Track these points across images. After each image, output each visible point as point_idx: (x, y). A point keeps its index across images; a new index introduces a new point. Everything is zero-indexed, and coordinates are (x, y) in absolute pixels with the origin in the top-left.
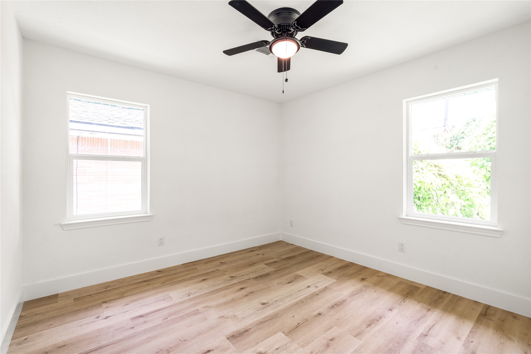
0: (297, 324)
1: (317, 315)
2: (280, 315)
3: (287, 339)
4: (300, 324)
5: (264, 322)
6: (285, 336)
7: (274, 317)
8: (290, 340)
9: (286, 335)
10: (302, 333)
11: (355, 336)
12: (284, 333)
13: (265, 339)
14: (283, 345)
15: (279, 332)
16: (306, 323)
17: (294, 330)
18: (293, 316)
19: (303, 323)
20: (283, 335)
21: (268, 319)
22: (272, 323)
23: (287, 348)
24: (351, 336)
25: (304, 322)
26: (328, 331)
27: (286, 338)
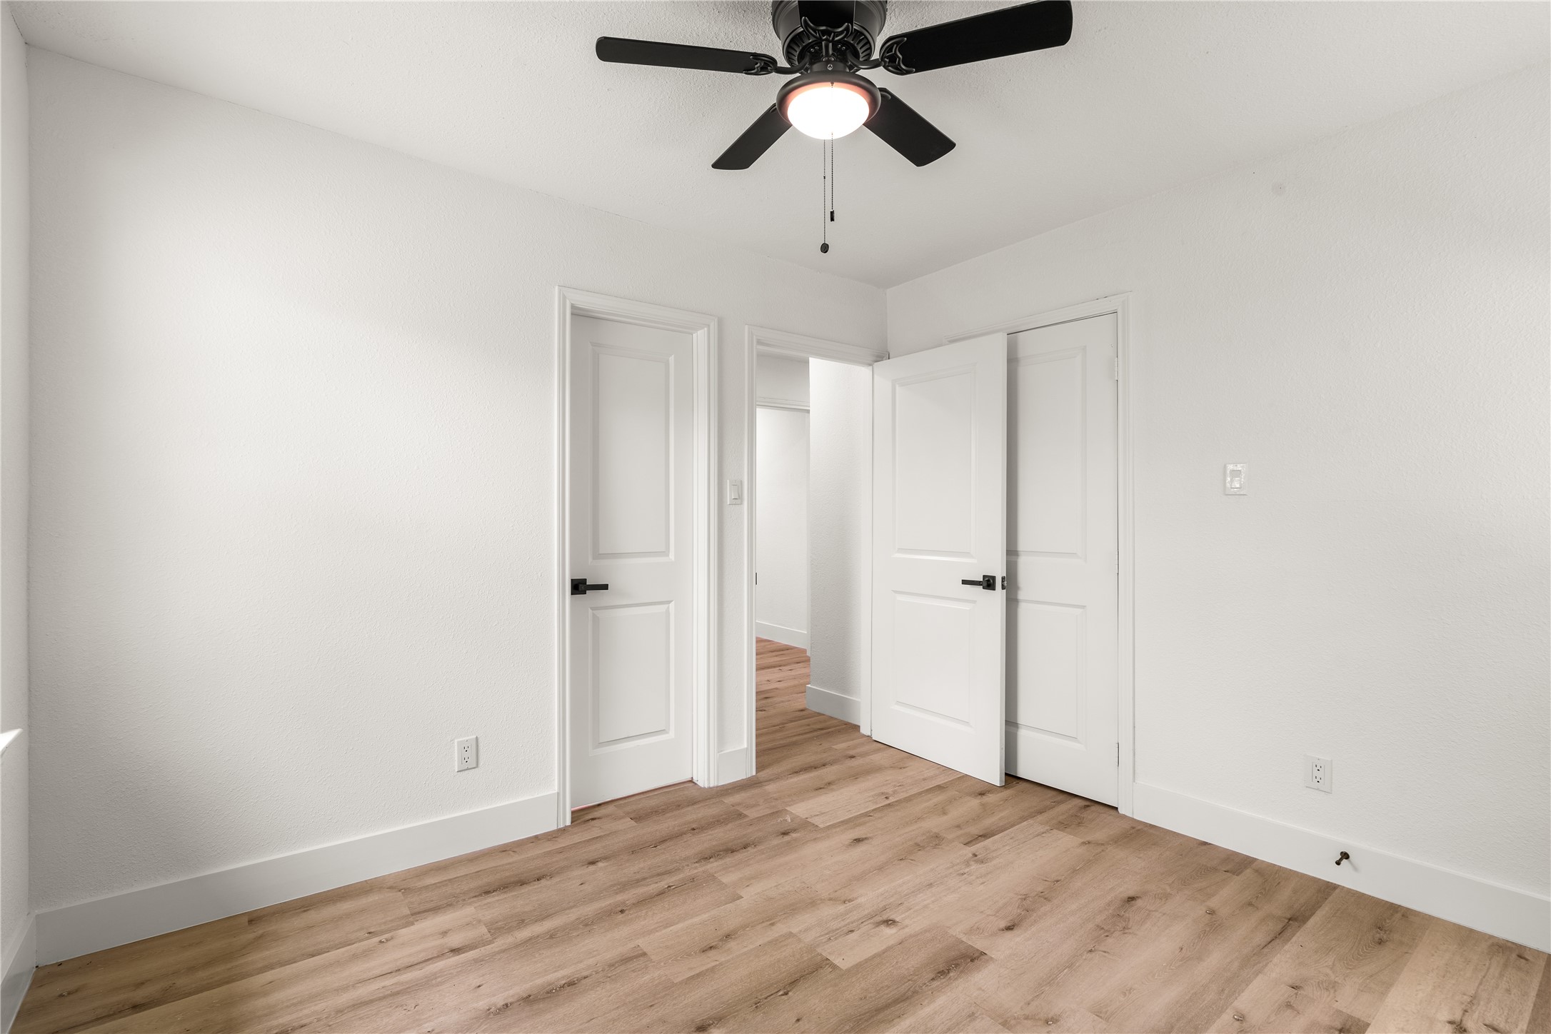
0: (790, 993)
1: (712, 1024)
2: (847, 1027)
3: (825, 951)
4: (781, 993)
5: (897, 1001)
6: (832, 958)
7: (866, 1021)
8: (819, 950)
9: (828, 962)
10: (782, 966)
11: (644, 954)
12: (834, 967)
13: (884, 953)
14: (836, 939)
15: (849, 970)
16: (761, 995)
17: (806, 973)
18: (800, 1022)
19: (772, 997)
20: (836, 962)
21: (887, 1012)
22: (871, 997)
23: (827, 934)
24: (652, 957)
25: (769, 999)
26: (707, 970)
27: (830, 954)
